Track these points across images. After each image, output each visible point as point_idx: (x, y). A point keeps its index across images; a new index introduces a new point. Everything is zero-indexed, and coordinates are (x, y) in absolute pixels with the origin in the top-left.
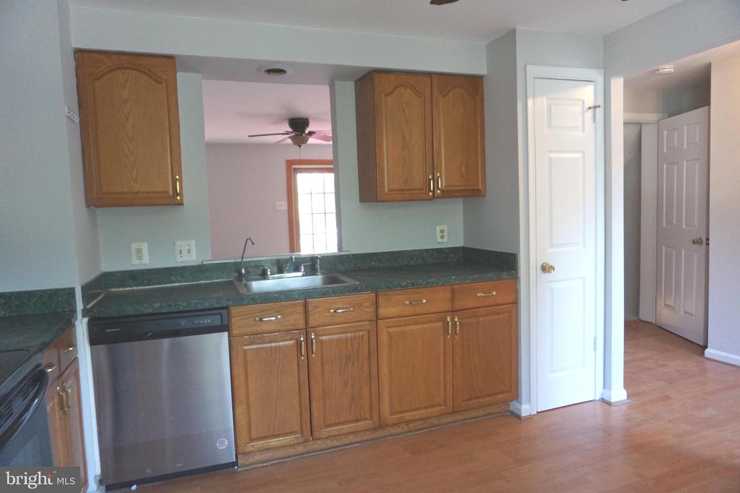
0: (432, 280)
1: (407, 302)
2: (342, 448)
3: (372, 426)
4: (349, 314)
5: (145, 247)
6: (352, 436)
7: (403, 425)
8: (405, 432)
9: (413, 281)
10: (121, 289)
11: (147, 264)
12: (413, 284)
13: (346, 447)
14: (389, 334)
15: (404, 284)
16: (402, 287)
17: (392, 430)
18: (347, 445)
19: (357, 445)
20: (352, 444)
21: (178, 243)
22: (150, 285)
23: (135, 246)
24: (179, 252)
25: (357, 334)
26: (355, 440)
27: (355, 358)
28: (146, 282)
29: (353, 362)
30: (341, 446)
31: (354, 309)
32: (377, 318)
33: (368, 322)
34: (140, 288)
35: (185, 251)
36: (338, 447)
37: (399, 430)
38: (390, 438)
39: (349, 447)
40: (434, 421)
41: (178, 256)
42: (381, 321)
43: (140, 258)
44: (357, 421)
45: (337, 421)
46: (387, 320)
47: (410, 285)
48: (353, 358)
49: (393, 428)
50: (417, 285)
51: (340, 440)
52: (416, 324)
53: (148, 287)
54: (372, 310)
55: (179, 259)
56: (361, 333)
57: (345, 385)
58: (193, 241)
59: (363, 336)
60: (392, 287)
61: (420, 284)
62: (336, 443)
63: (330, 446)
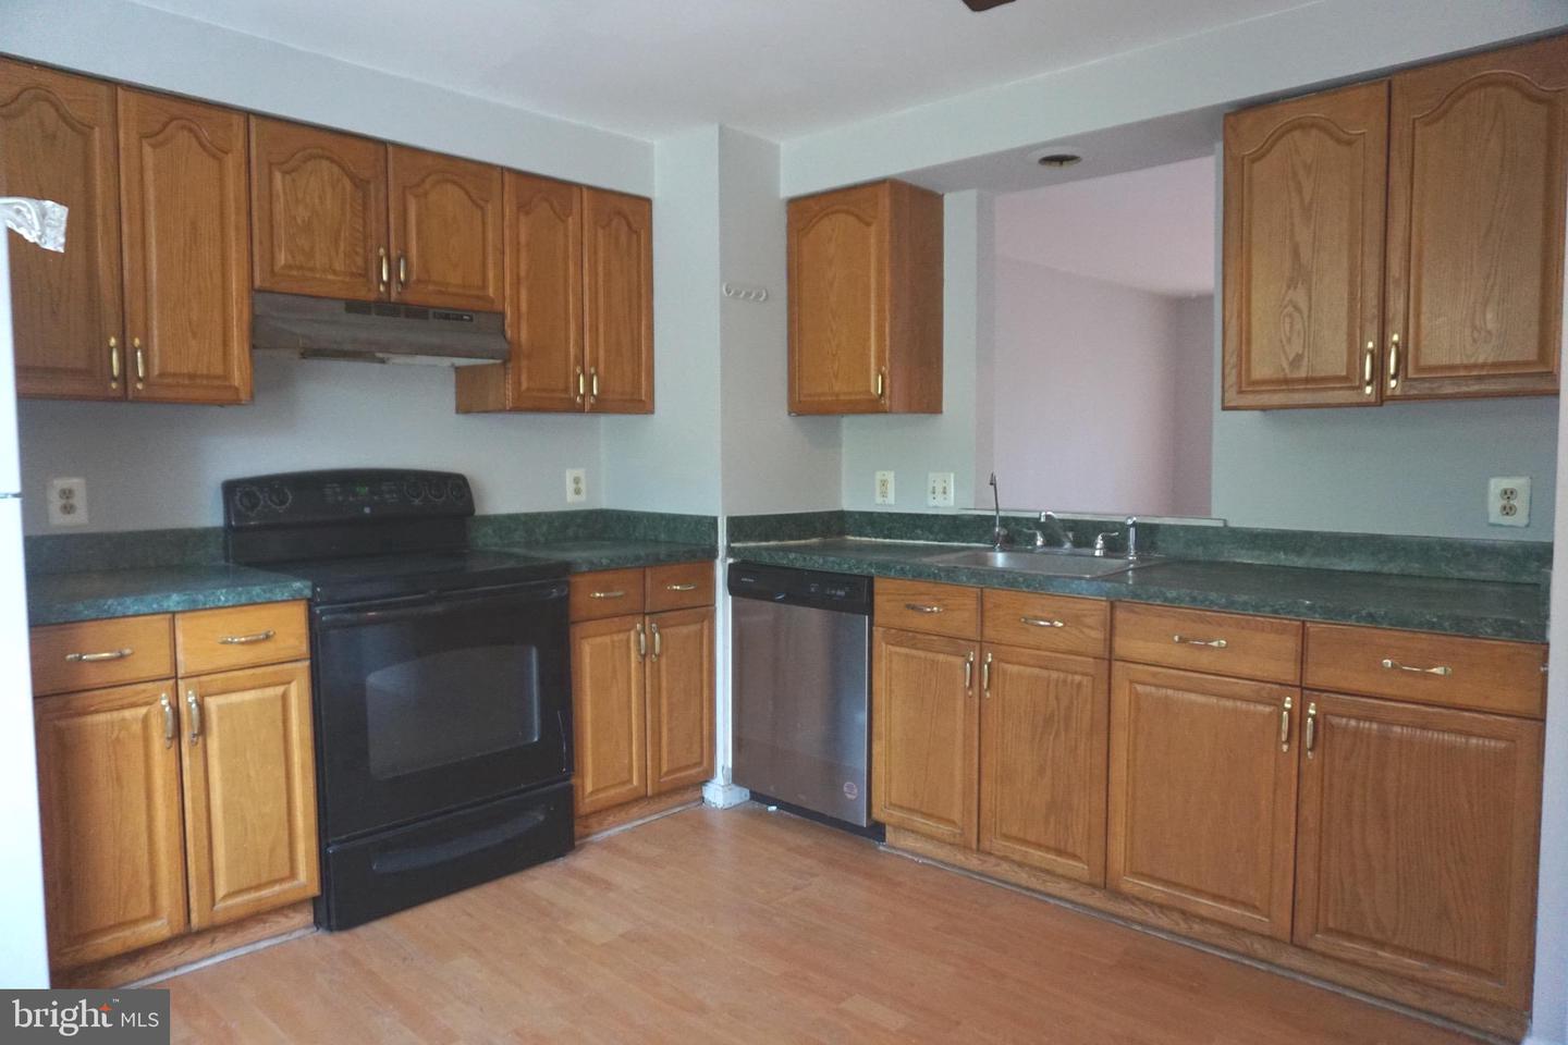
0: (1245, 598)
1: (1176, 638)
2: (1040, 897)
3: (1086, 878)
4: (1056, 634)
5: (890, 476)
6: (1064, 885)
7: (1176, 916)
8: (1179, 935)
9: (1196, 593)
10: (858, 538)
11: (890, 506)
12: (1194, 599)
13: (1047, 899)
14: (1136, 698)
15: (1172, 594)
16: (1166, 599)
17: (1151, 915)
18: (1054, 897)
19: (1068, 906)
20: (1060, 899)
21: (931, 476)
22: (890, 538)
23: (879, 475)
24: (931, 489)
25: (1070, 677)
26: (1072, 895)
27: (1062, 723)
28: (886, 532)
29: (1057, 735)
30: (1040, 892)
31: (1065, 625)
32: (1109, 658)
33: (1091, 660)
34: (878, 540)
35: (939, 490)
36: (1034, 891)
37: (1164, 921)
38: (1139, 928)
39: (1052, 901)
40: (1258, 947)
41: (931, 496)
42: (1119, 663)
43: (884, 495)
44: (1060, 852)
45: (1021, 835)
46: (1132, 666)
47: (1187, 599)
48: (1059, 722)
49: (1153, 912)
50: (1202, 602)
51: (1045, 881)
52: (1204, 693)
53: (887, 540)
54: (1098, 635)
55: (932, 503)
56: (1078, 678)
57: (1041, 771)
58: (952, 475)
59: (1079, 685)
60: (1144, 596)
61: (1212, 602)
62: (1034, 883)
63: (1023, 883)
